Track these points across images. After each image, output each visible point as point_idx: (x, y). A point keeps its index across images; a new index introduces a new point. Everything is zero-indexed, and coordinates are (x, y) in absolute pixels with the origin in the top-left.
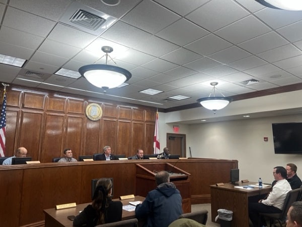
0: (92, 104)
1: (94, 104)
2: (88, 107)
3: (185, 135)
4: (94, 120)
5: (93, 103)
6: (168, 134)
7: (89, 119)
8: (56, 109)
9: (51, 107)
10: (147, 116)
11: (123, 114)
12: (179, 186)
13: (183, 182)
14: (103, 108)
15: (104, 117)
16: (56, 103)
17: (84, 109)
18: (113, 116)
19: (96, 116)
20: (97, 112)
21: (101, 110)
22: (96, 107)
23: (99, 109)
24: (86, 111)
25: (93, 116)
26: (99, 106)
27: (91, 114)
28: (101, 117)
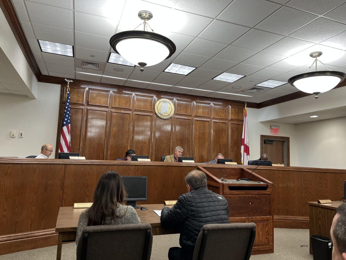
0: (162, 100)
1: (164, 99)
2: (157, 104)
3: (288, 139)
4: (165, 118)
5: (163, 98)
6: (262, 136)
7: (158, 117)
8: (121, 106)
9: (116, 103)
10: (232, 113)
11: (200, 111)
12: (253, 197)
13: (259, 192)
14: (174, 105)
15: (176, 114)
16: (121, 99)
17: (153, 105)
18: (188, 113)
19: (166, 113)
20: (168, 108)
21: (173, 107)
22: (166, 103)
23: (170, 105)
24: (155, 108)
25: (163, 114)
26: (170, 102)
27: (161, 111)
28: (172, 115)
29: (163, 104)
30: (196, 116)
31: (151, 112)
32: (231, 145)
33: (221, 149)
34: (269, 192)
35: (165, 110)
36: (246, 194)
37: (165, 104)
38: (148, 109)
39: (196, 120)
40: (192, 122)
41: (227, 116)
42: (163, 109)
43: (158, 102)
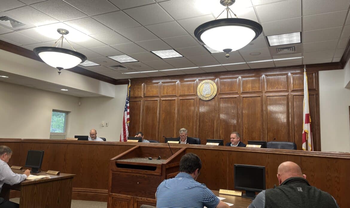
0: (204, 81)
1: (206, 81)
2: (199, 86)
4: (207, 99)
5: (204, 80)
9: (165, 92)
10: (295, 82)
11: (248, 86)
12: (141, 176)
13: (146, 172)
15: (220, 94)
17: (195, 89)
18: (233, 91)
20: (210, 89)
23: (212, 85)
24: (198, 91)
25: (205, 95)
26: (213, 82)
27: (203, 93)
28: (215, 95)
29: (205, 86)
30: (243, 93)
31: (194, 95)
34: (158, 172)
35: (207, 91)
36: (132, 172)
37: (207, 85)
38: (191, 93)
39: (243, 97)
40: (238, 100)
41: (287, 86)
42: (205, 90)
43: (200, 84)
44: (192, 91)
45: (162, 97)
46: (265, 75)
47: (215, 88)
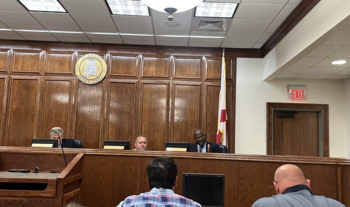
0: (87, 56)
1: (90, 55)
2: (79, 62)
3: (326, 107)
4: (91, 82)
5: (87, 53)
6: (270, 105)
7: (81, 81)
8: (26, 69)
9: (19, 66)
10: (210, 68)
11: (151, 69)
14: (107, 62)
15: (112, 77)
16: (26, 60)
17: (72, 64)
18: (130, 74)
19: (93, 75)
20: (96, 68)
21: (105, 65)
22: (93, 60)
23: (100, 63)
24: (76, 68)
25: (88, 76)
26: (101, 58)
27: (85, 72)
28: (103, 77)
30: (144, 78)
31: (71, 75)
32: (208, 121)
33: (190, 128)
35: (92, 70)
37: (92, 62)
38: (65, 71)
39: (144, 84)
40: (136, 87)
41: (200, 73)
42: (88, 69)
43: (81, 59)
44: (67, 68)
45: (14, 73)
46: (174, 55)
47: (104, 67)
